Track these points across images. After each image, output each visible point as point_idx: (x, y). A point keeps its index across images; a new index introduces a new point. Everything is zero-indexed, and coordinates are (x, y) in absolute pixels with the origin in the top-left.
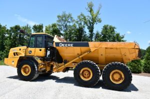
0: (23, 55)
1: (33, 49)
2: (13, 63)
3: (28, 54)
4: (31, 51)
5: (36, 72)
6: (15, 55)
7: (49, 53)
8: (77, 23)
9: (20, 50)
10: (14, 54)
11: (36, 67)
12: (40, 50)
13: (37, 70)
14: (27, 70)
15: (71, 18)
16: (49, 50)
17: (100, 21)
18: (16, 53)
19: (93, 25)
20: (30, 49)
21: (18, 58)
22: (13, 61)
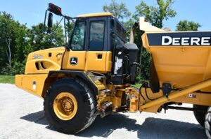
0: (57, 68)
1: (80, 54)
2: (34, 87)
3: (69, 66)
4: (76, 59)
5: (92, 113)
6: (38, 68)
7: (119, 63)
9: (50, 55)
10: (37, 64)
11: (91, 100)
12: (100, 56)
13: (92, 106)
14: (68, 105)
15: (126, 10)
16: (120, 57)
17: (172, 14)
18: (42, 63)
20: (72, 53)
21: (46, 76)
22: (34, 83)
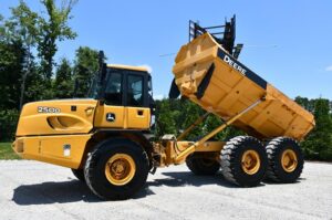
0: (87, 125)
1: (117, 109)
2: (67, 153)
3: (105, 123)
4: (113, 115)
6: (52, 126)
8: (11, 28)
9: (74, 109)
12: (140, 113)
14: (120, 168)
19: (53, 41)
20: (108, 108)
22: (67, 147)
